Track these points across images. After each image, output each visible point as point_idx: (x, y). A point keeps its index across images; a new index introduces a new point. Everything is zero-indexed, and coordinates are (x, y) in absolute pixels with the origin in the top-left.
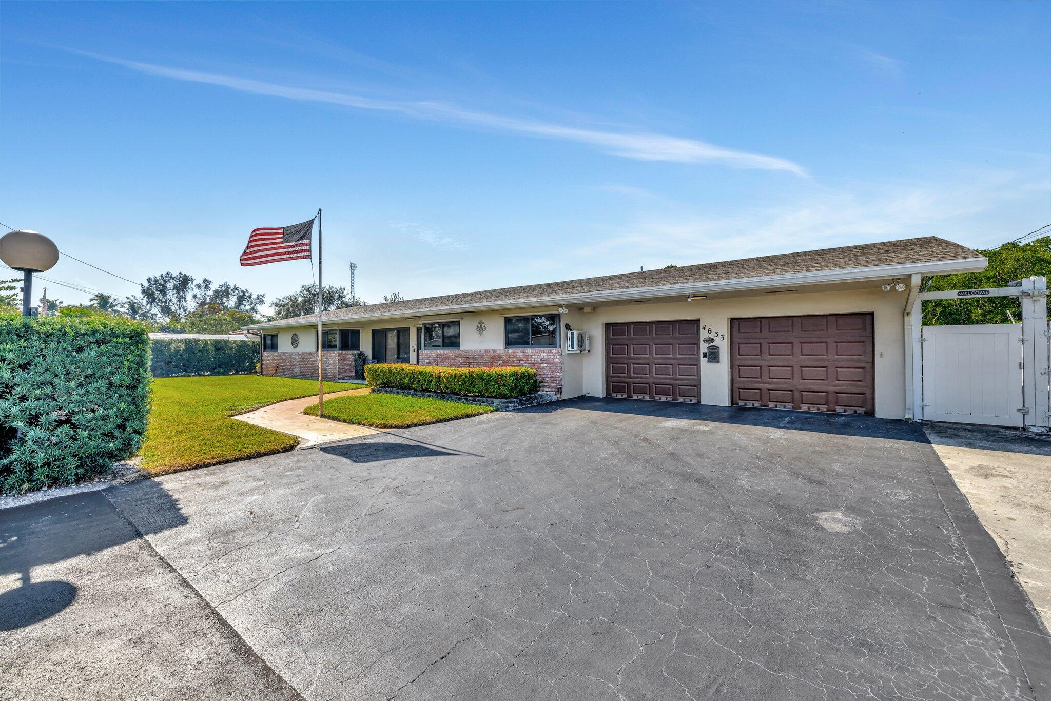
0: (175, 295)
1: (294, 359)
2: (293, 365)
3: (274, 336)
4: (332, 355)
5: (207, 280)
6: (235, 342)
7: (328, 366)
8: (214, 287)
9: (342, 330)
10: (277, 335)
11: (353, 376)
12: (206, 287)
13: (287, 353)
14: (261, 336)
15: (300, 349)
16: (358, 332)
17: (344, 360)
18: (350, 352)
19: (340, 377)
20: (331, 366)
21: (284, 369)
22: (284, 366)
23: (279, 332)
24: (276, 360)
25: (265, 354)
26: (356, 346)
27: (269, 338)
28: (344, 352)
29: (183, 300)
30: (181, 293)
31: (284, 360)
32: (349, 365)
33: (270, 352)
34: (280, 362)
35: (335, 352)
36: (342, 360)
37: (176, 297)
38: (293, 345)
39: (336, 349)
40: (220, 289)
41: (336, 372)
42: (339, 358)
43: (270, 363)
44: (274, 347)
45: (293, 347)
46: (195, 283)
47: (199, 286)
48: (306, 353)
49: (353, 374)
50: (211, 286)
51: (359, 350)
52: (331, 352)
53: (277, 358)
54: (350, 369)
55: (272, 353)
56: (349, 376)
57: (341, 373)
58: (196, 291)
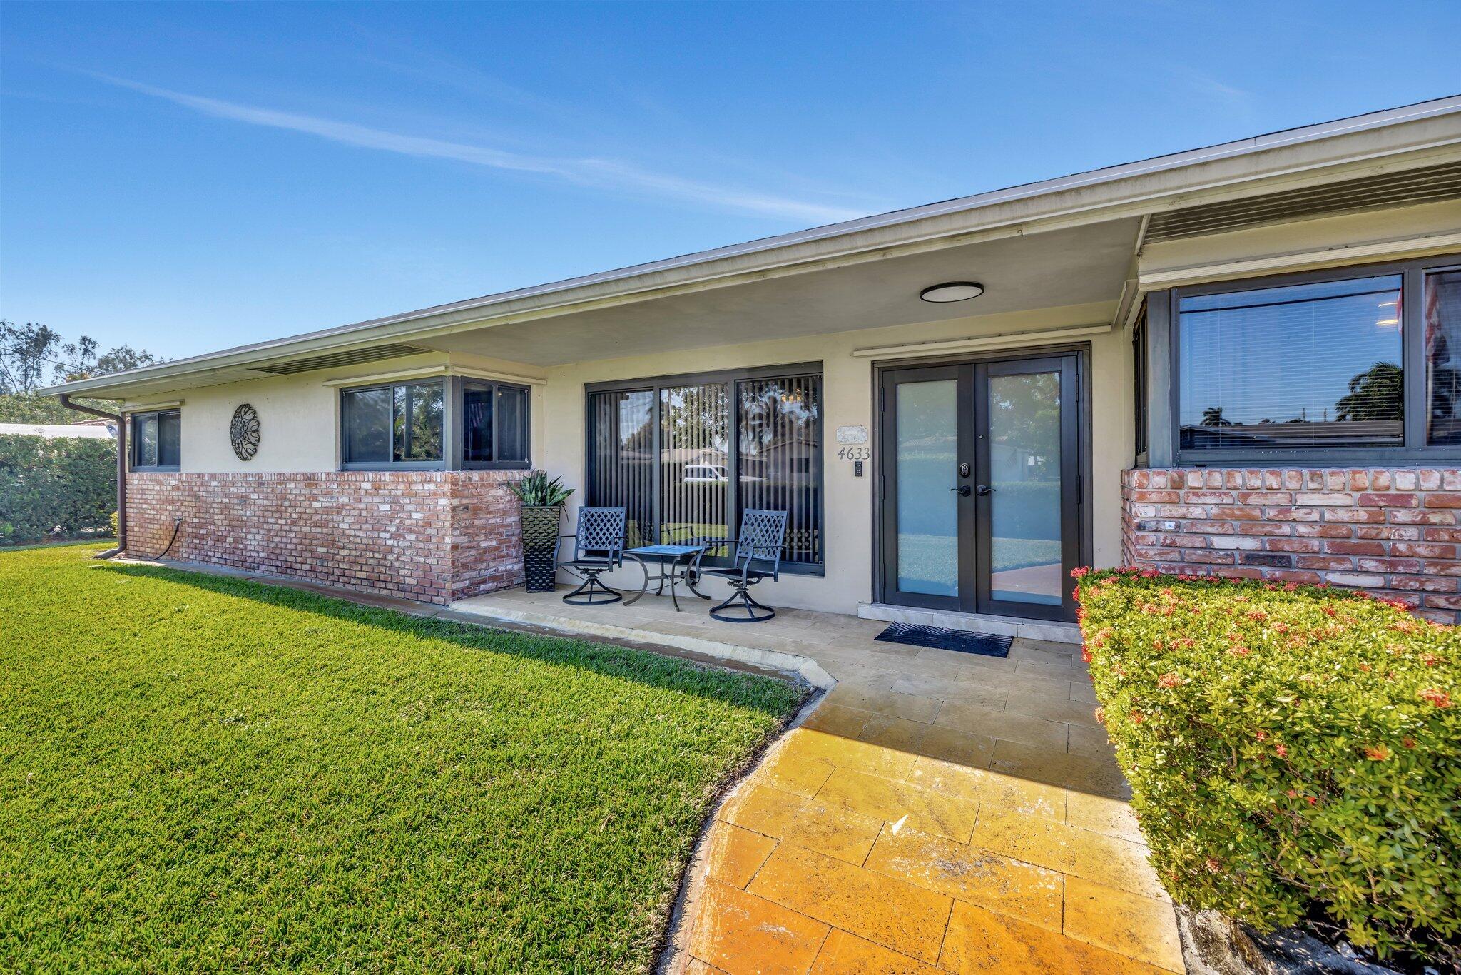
0: (18, 364)
1: (243, 500)
2: (237, 524)
3: (168, 420)
4: (414, 487)
5: (89, 340)
6: (60, 444)
7: (397, 536)
8: (101, 352)
9: (465, 380)
10: (176, 414)
11: (511, 574)
12: (86, 352)
13: (213, 476)
14: (121, 421)
15: (267, 462)
16: (525, 392)
17: (476, 510)
18: (499, 476)
19: (459, 585)
20: (412, 537)
21: (202, 538)
22: (202, 526)
23: (182, 402)
24: (172, 502)
25: (136, 480)
26: (518, 456)
27: (150, 429)
28: (476, 476)
29: (35, 373)
30: (30, 361)
31: (202, 505)
32: (493, 531)
33: (153, 475)
34: (186, 511)
35: (438, 476)
36: (467, 512)
37: (19, 368)
38: (236, 446)
39: (437, 463)
40: (113, 356)
41: (441, 562)
42: (456, 502)
43: (151, 514)
44: (168, 456)
45: (239, 454)
46: (62, 343)
47: (71, 350)
48: (293, 478)
49: (513, 565)
50: (96, 351)
51: (528, 467)
52: (415, 476)
53: (176, 496)
54: (496, 549)
55: (159, 476)
56: (493, 578)
57: (465, 566)
58: (64, 357)
